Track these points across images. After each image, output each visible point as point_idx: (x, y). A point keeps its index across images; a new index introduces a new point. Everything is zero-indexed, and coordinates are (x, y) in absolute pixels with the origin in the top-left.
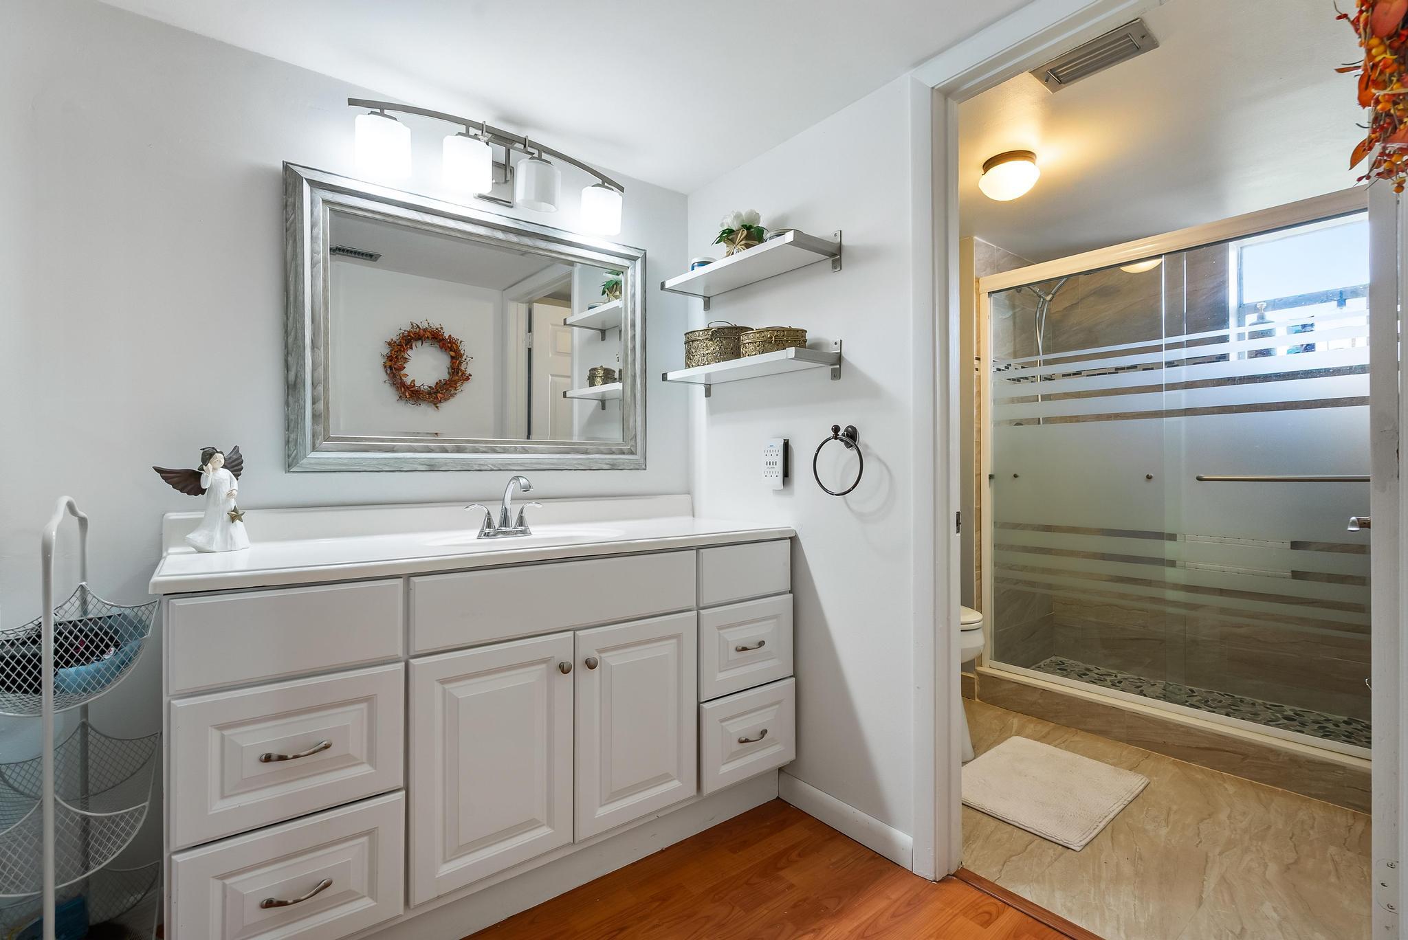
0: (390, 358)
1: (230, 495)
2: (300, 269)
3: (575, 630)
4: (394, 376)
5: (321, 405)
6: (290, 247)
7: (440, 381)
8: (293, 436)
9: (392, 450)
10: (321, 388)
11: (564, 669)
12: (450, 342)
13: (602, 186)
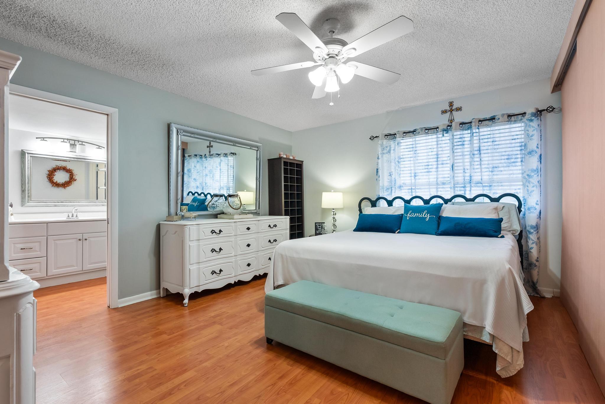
0: (49, 175)
1: (11, 211)
2: (25, 169)
3: (83, 234)
4: (50, 180)
5: (30, 194)
6: (23, 165)
7: (66, 181)
8: (23, 200)
9: (46, 202)
10: (30, 191)
11: (80, 240)
12: (69, 170)
13: (99, 148)
